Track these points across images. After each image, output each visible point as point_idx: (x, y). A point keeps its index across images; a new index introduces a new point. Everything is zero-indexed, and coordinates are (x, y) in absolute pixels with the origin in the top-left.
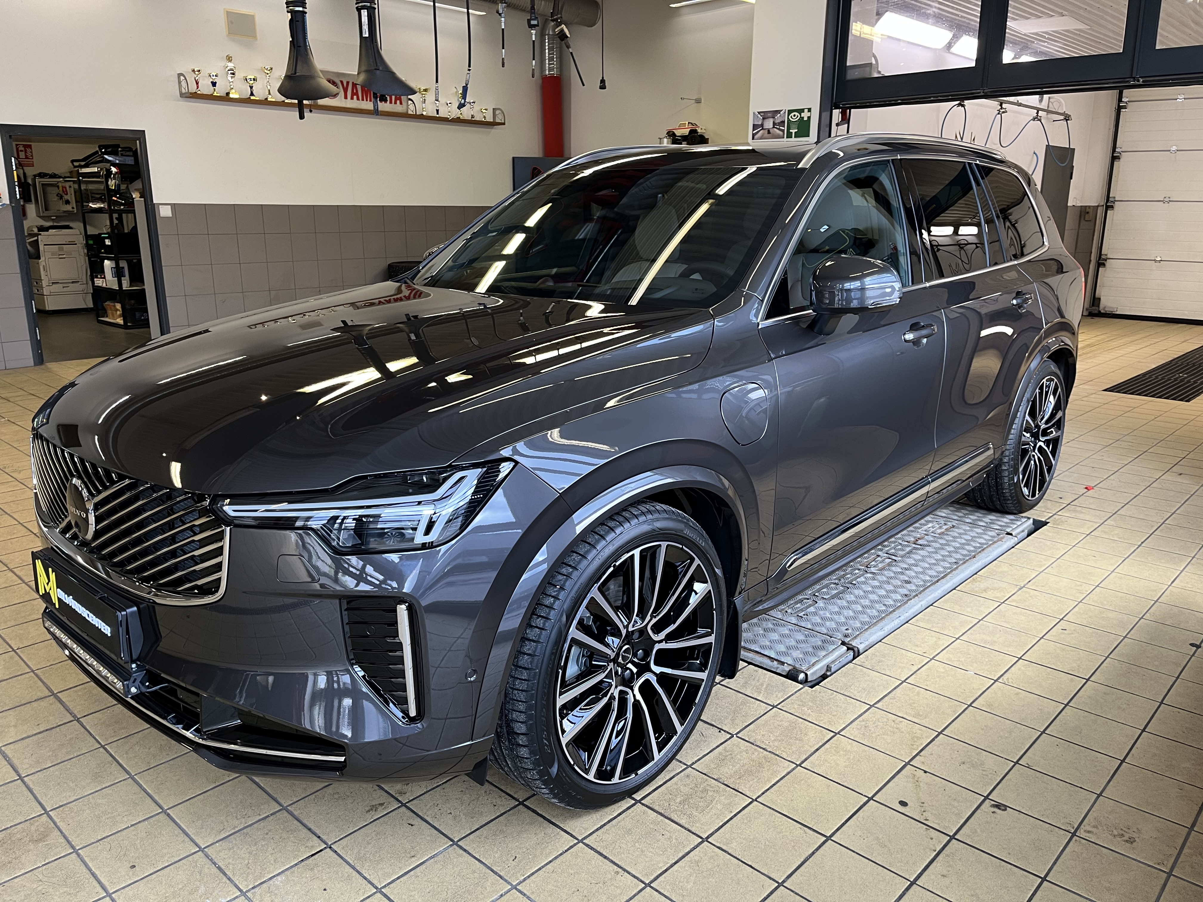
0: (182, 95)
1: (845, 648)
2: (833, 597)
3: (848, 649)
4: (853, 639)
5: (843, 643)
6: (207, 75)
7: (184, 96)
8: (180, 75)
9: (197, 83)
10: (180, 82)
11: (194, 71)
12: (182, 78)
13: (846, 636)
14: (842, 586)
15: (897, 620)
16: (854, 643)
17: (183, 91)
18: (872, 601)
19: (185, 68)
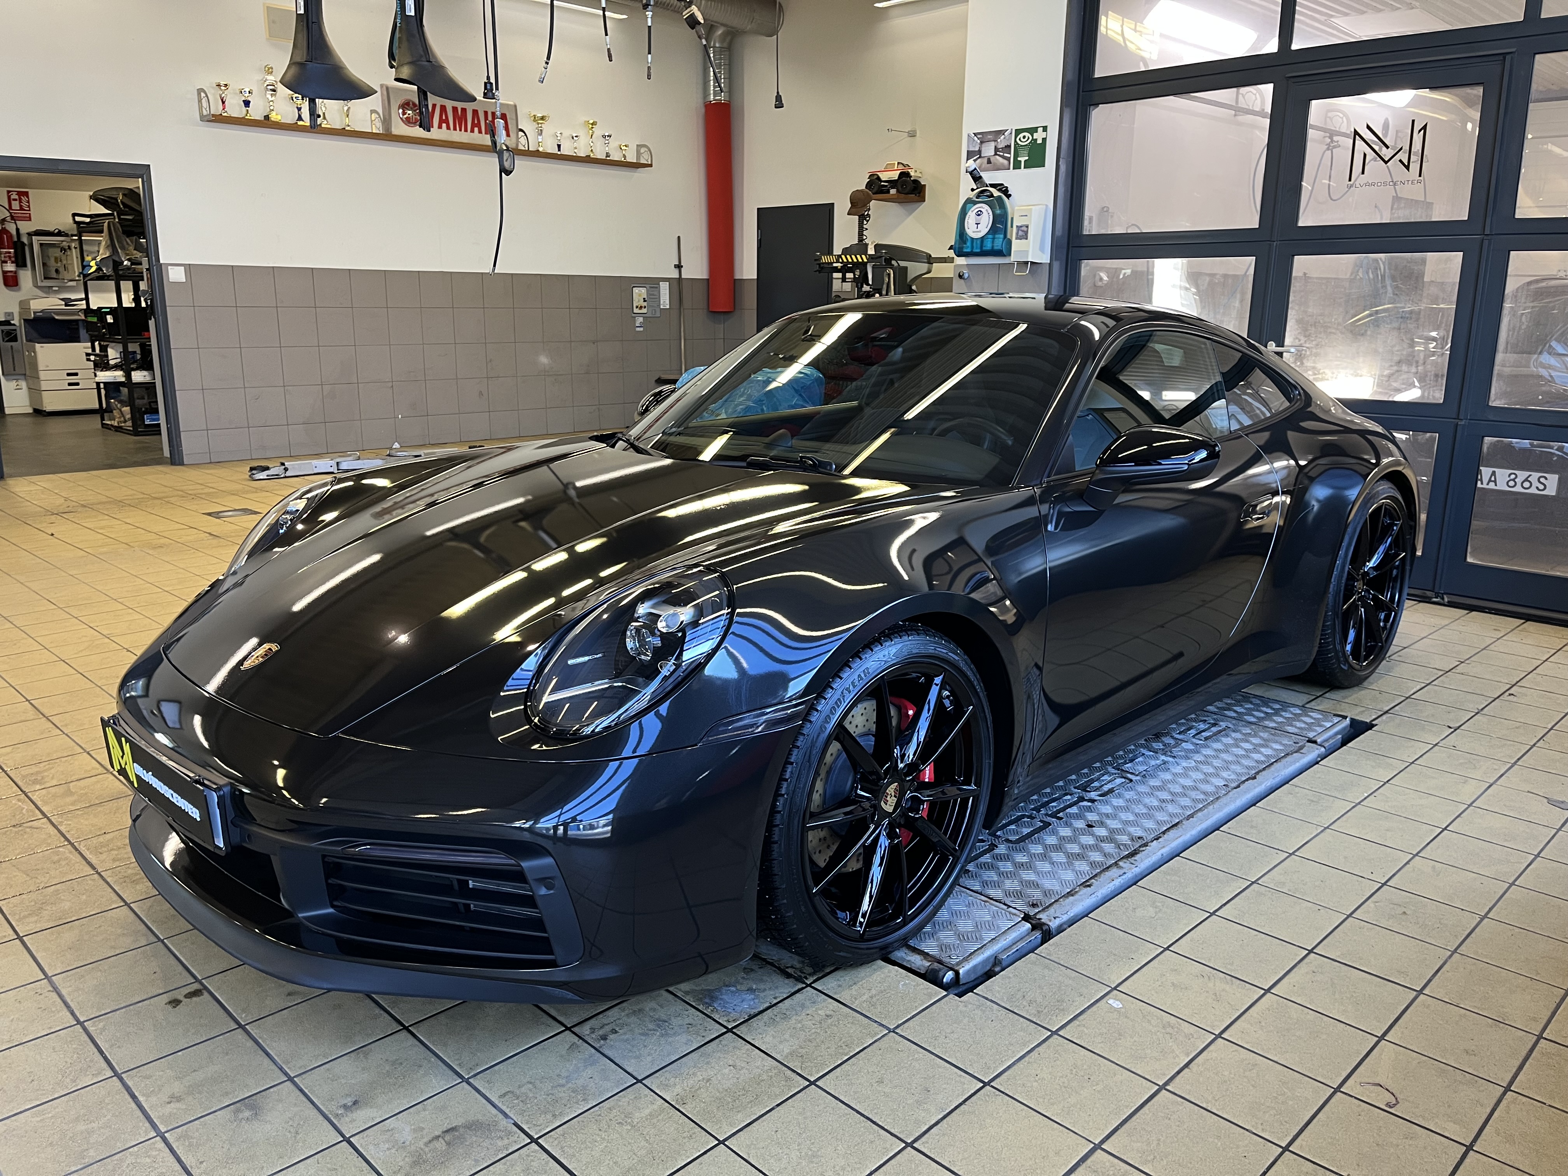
0: (203, 118)
1: (1028, 926)
2: (1023, 839)
3: (1034, 928)
4: (1043, 910)
5: (1027, 918)
6: (238, 92)
7: (206, 119)
8: (200, 91)
9: (223, 103)
10: (200, 101)
11: (219, 85)
12: (203, 95)
13: (1034, 905)
14: (1041, 821)
15: (1120, 879)
16: (1044, 917)
17: (205, 113)
18: (1083, 847)
19: (207, 82)
